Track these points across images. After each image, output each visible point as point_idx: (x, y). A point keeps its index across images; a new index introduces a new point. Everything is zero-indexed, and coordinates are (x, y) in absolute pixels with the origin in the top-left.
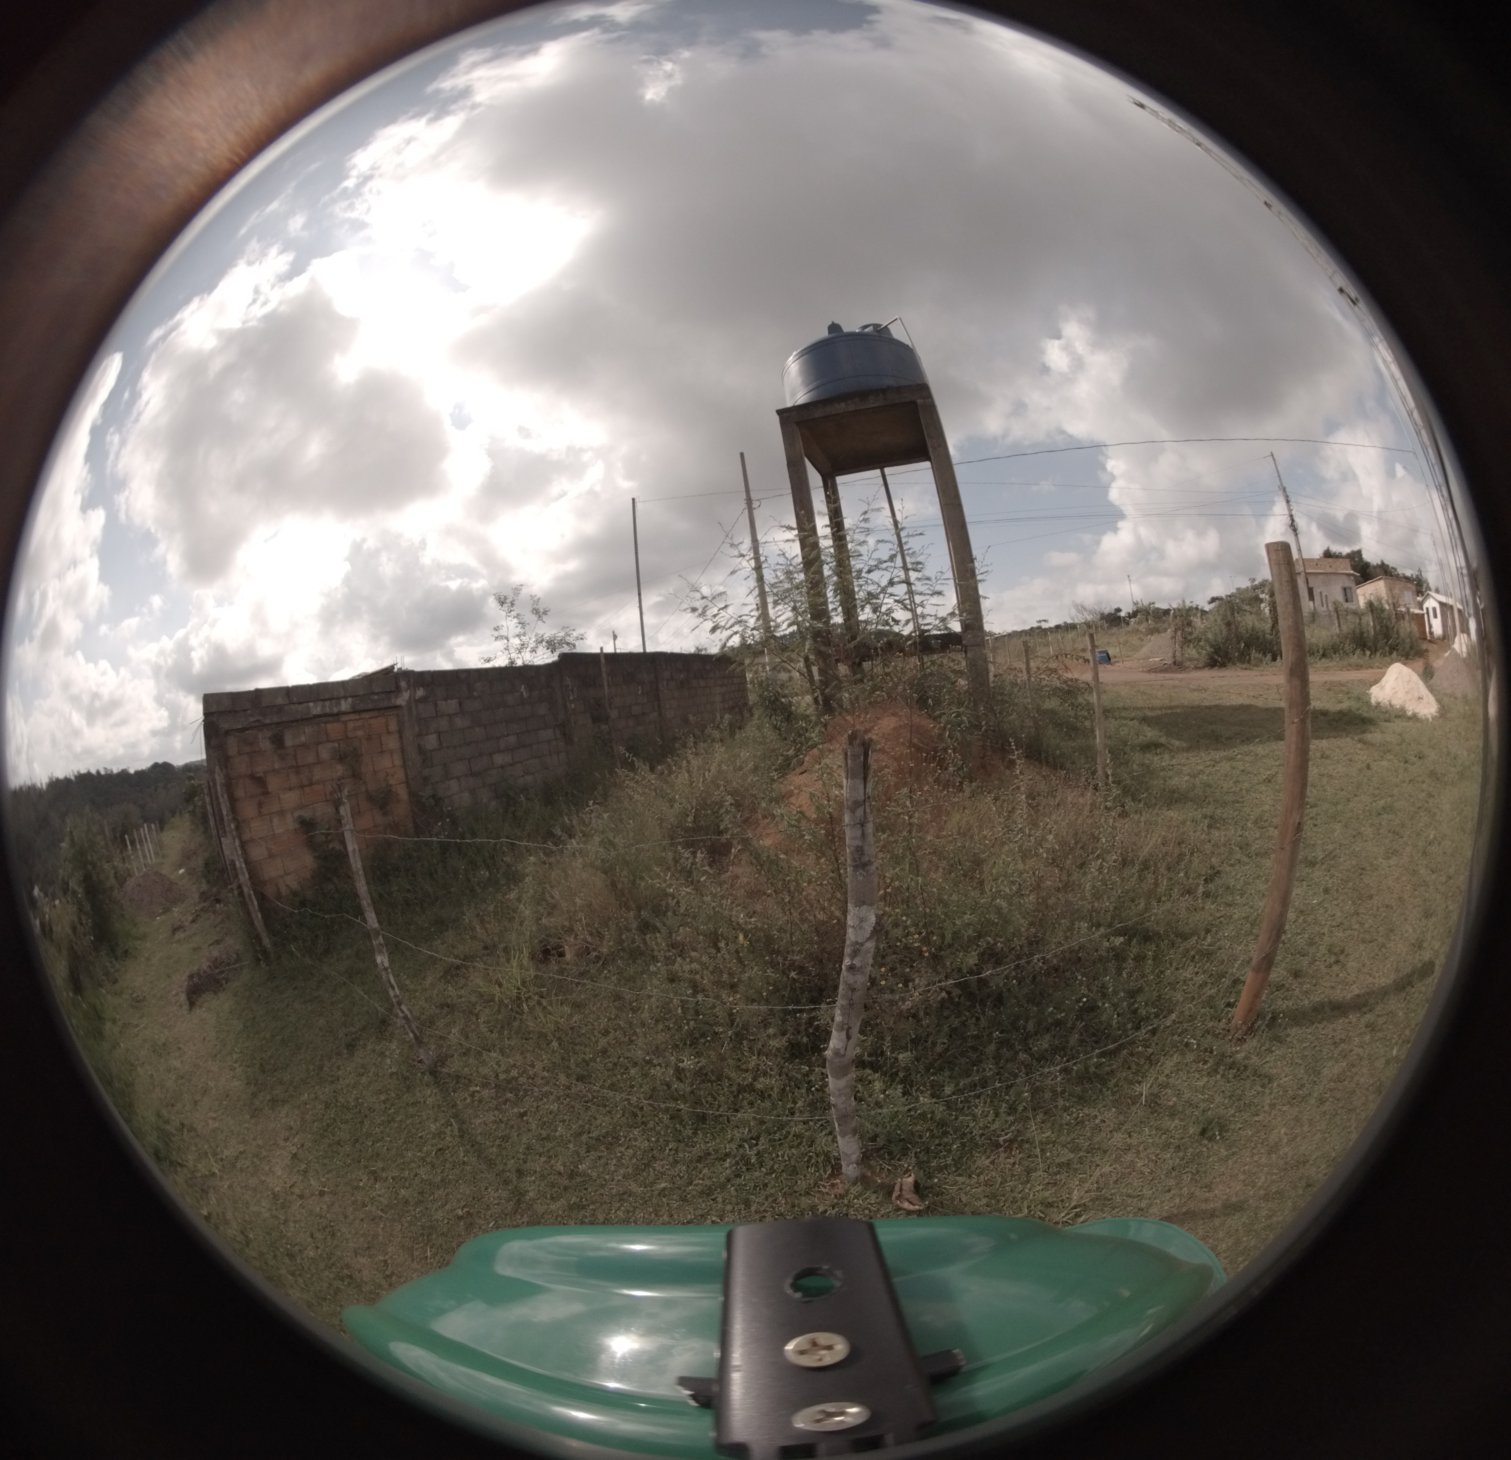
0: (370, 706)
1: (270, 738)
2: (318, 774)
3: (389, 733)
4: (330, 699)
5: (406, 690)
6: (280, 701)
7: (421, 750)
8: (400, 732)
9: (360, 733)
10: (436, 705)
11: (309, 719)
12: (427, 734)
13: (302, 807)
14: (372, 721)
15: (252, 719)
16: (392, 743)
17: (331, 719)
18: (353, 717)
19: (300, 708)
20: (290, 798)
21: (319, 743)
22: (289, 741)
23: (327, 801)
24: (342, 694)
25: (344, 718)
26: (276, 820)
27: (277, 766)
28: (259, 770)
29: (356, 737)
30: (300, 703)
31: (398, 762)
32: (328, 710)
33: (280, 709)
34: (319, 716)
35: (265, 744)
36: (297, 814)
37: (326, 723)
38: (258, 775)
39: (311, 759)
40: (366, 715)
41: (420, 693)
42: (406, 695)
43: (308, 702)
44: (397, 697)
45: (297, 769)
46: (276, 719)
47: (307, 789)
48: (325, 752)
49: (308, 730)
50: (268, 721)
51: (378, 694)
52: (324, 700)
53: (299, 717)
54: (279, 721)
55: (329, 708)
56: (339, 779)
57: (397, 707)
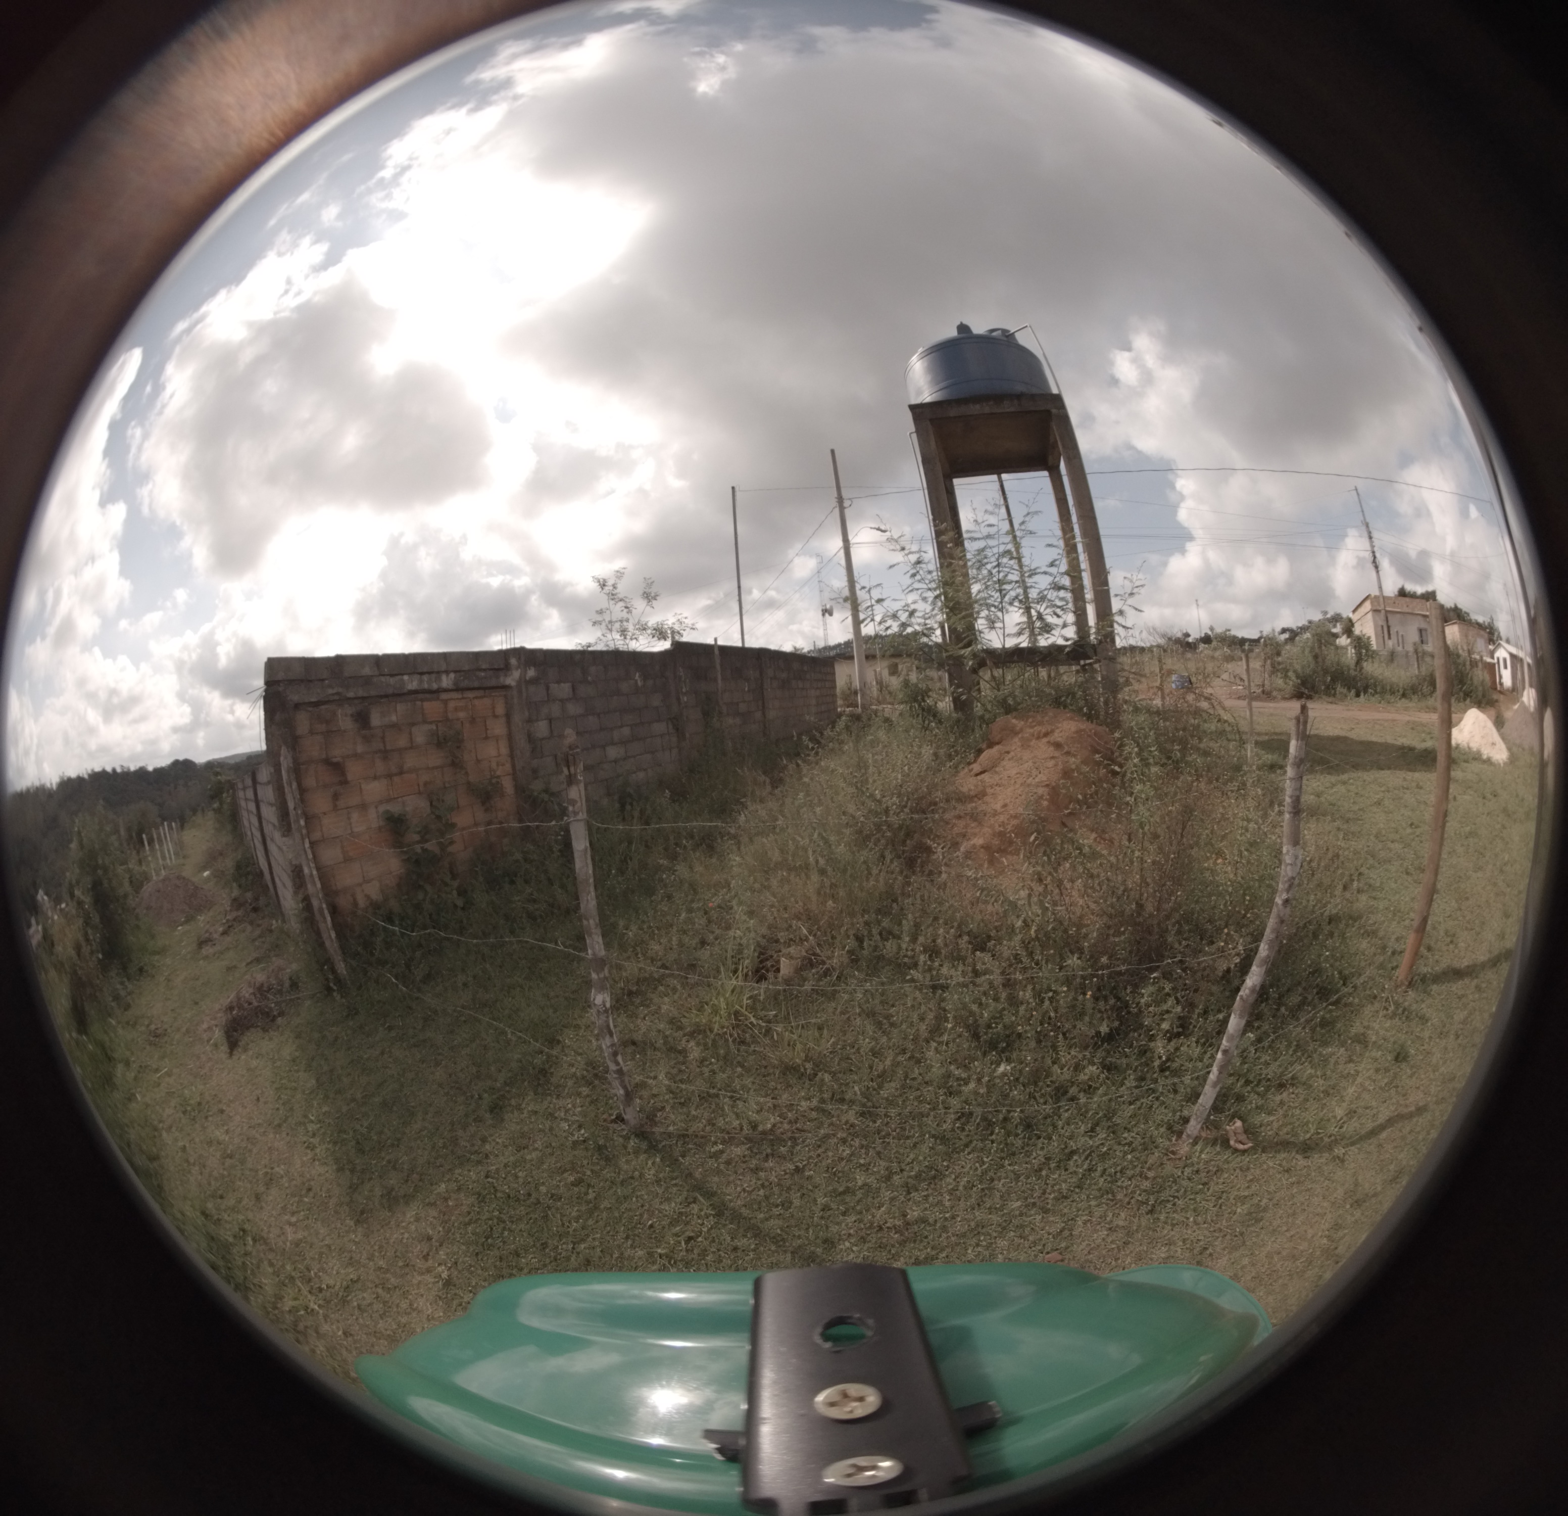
0: (476, 684)
1: (352, 715)
2: (411, 761)
3: (496, 716)
4: (429, 673)
5: (517, 669)
6: (367, 671)
7: (530, 738)
8: (508, 716)
9: (462, 715)
10: (548, 689)
11: (400, 695)
12: (537, 720)
13: (389, 800)
14: (476, 702)
15: (330, 691)
16: (498, 728)
17: (428, 696)
18: (455, 695)
19: (392, 681)
20: (375, 789)
21: (413, 724)
22: (376, 720)
23: (420, 793)
24: (444, 667)
25: (444, 696)
26: (355, 816)
27: (360, 749)
28: (337, 753)
29: (458, 719)
30: (392, 675)
31: (504, 750)
32: (426, 686)
33: (367, 681)
34: (416, 692)
35: (345, 720)
36: (382, 809)
37: (422, 700)
38: (335, 760)
39: (402, 742)
40: (470, 695)
41: (531, 673)
42: (516, 674)
43: (402, 675)
44: (506, 676)
45: (385, 754)
46: (361, 693)
47: (396, 779)
48: (420, 736)
49: (401, 708)
50: (351, 694)
51: (484, 670)
52: (422, 674)
53: (390, 691)
54: (365, 695)
55: (426, 683)
56: (437, 768)
57: (506, 687)
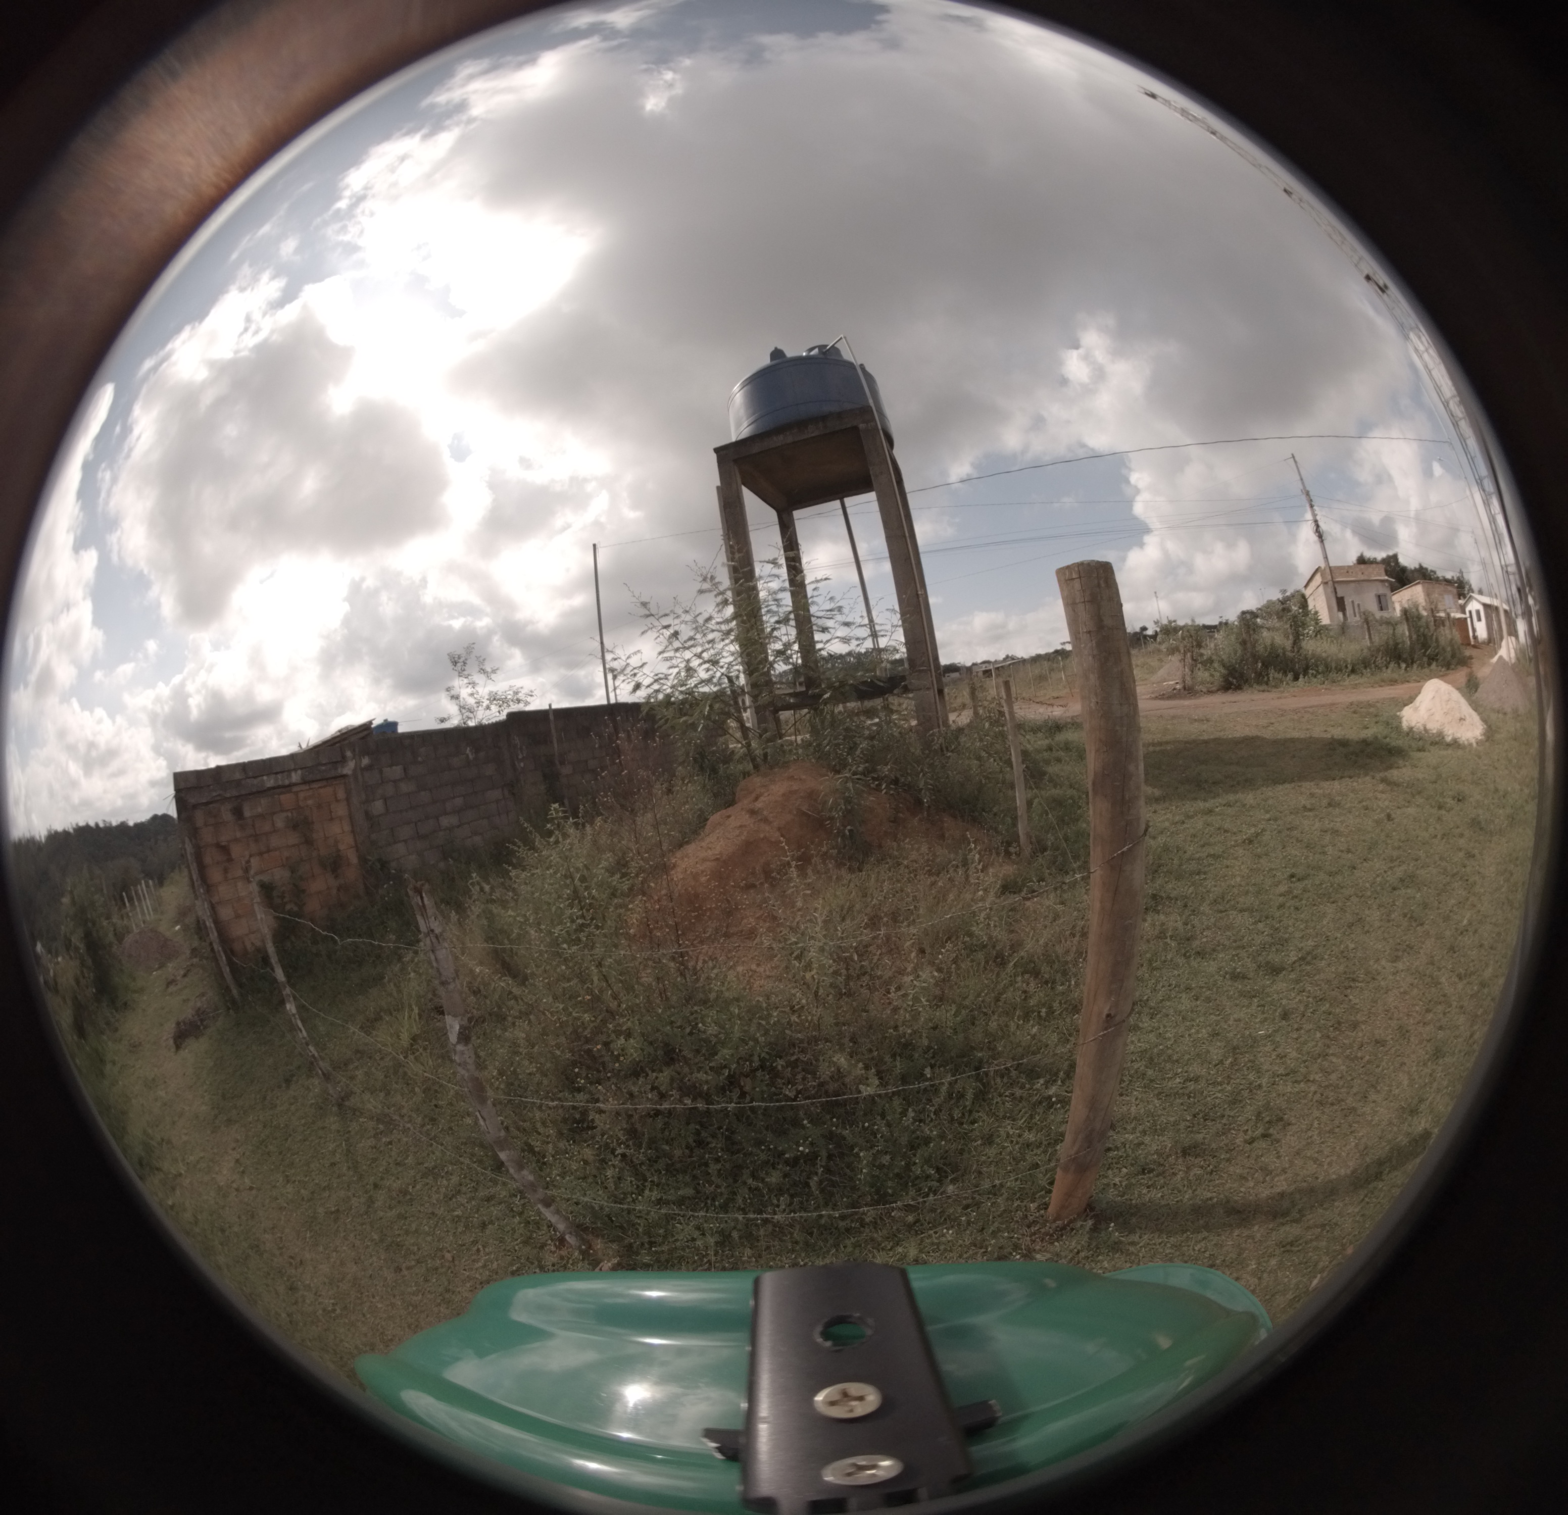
0: (319, 777)
1: (231, 810)
2: (275, 841)
3: (337, 801)
4: (282, 772)
6: (238, 776)
7: (368, 816)
8: (348, 799)
9: (310, 802)
10: (381, 772)
11: (263, 792)
12: (374, 800)
13: (263, 872)
14: (321, 791)
15: (214, 794)
16: (341, 810)
17: (282, 790)
18: (303, 787)
19: (255, 781)
21: (274, 813)
22: (247, 813)
23: (283, 865)
24: (293, 767)
25: (295, 789)
26: (240, 884)
27: (238, 834)
28: (224, 839)
29: (307, 806)
30: (255, 777)
31: (347, 828)
32: (280, 783)
33: (238, 783)
34: (274, 788)
35: (226, 815)
36: (258, 878)
37: (279, 794)
38: (223, 844)
39: (267, 827)
40: (315, 785)
41: (366, 761)
42: (351, 764)
43: (262, 776)
44: (343, 767)
45: (256, 838)
46: (235, 793)
47: (266, 856)
48: (280, 821)
49: (264, 801)
50: (228, 795)
51: (325, 765)
52: (277, 773)
53: (254, 790)
54: (237, 794)
55: (282, 780)
56: (293, 846)
57: (344, 776)
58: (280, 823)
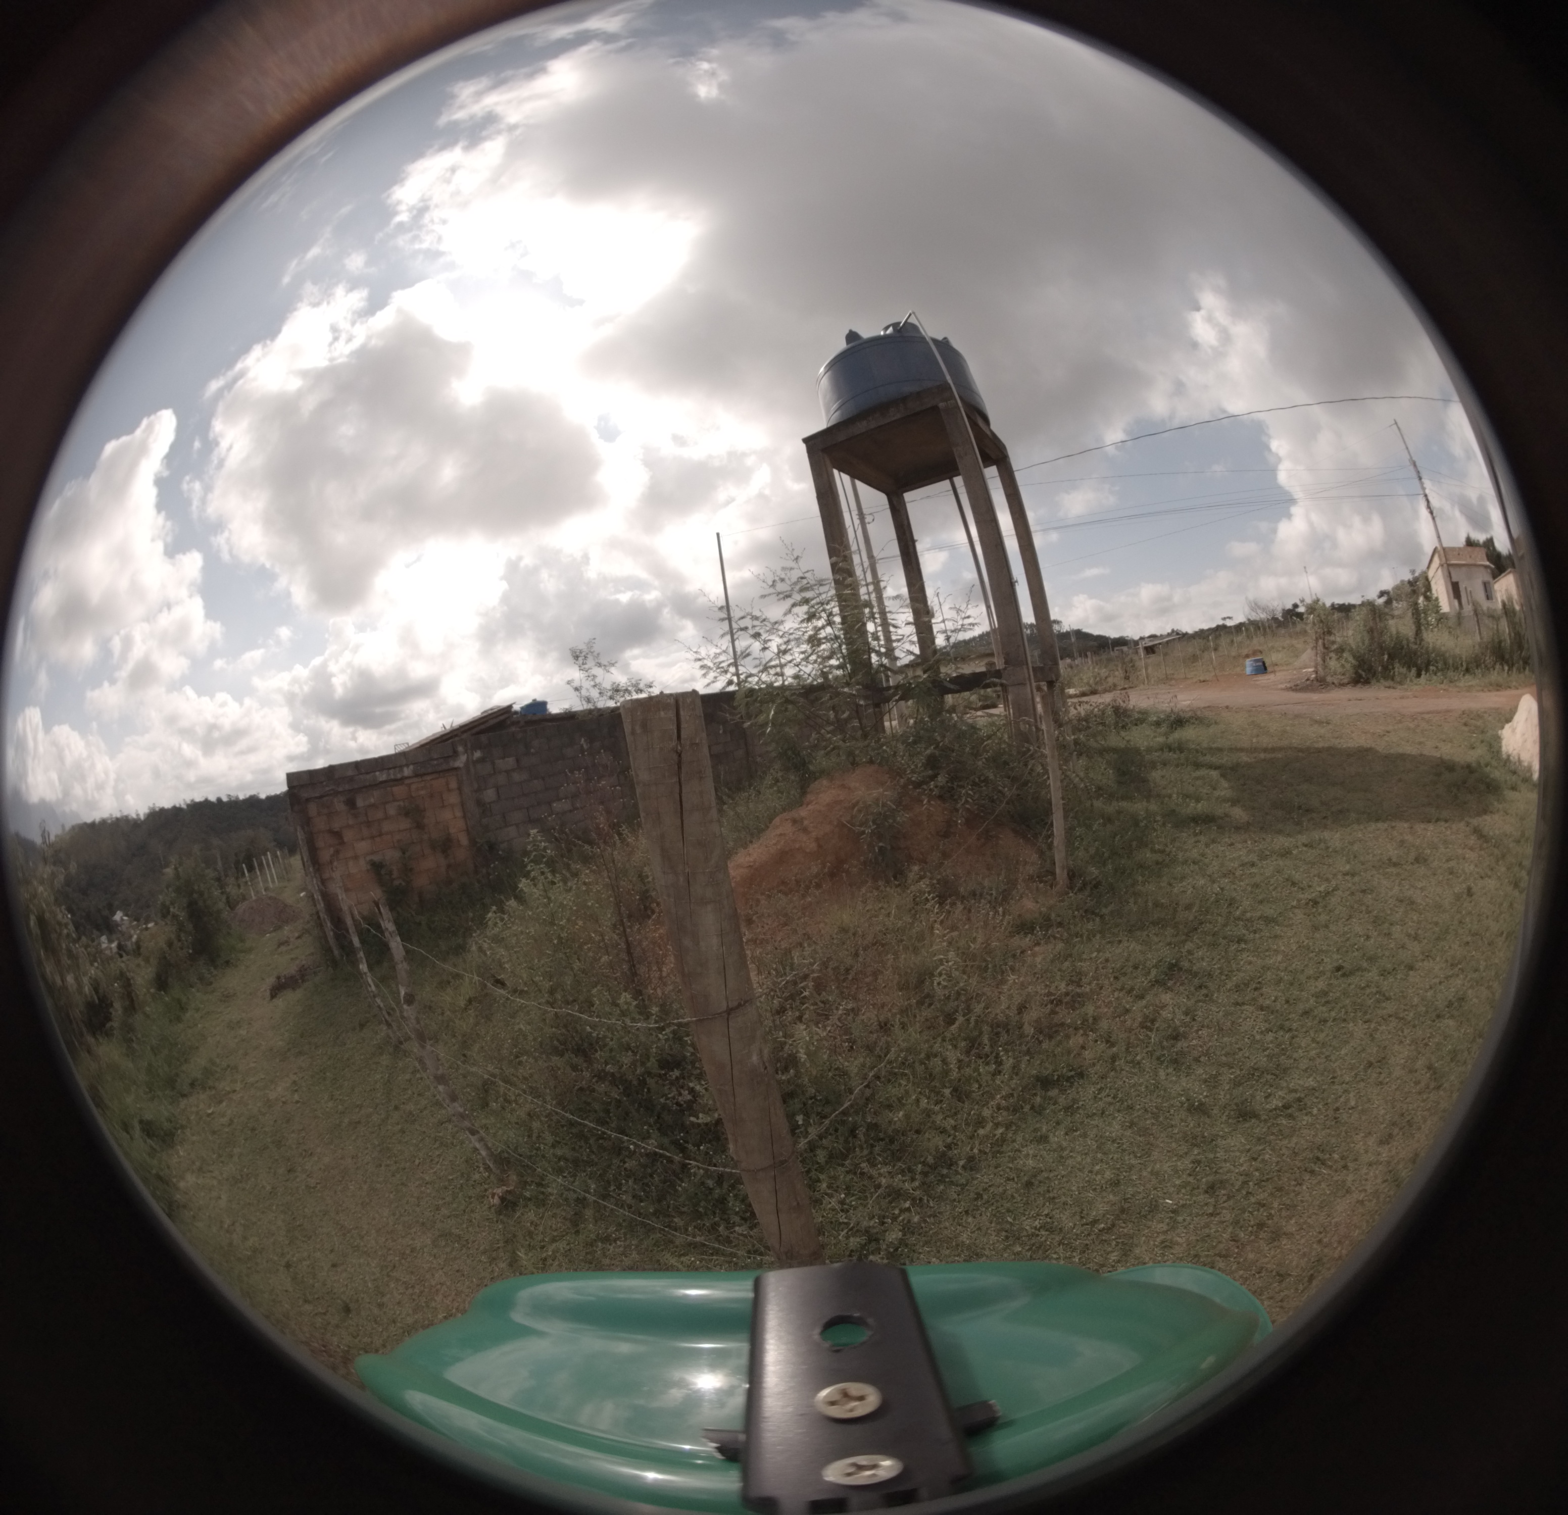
0: (430, 770)
1: (344, 802)
2: (387, 827)
3: (449, 790)
4: (394, 768)
5: (465, 754)
6: (350, 773)
7: (479, 803)
8: (460, 789)
9: (422, 792)
10: (493, 763)
11: (375, 785)
12: (486, 789)
13: (373, 853)
14: (433, 782)
15: (327, 789)
16: (453, 798)
17: (396, 783)
18: (416, 780)
19: (368, 777)
20: (363, 847)
21: (386, 803)
22: (360, 803)
23: (394, 847)
24: (404, 762)
25: (407, 782)
26: (351, 863)
27: (351, 822)
28: (336, 826)
29: (419, 796)
30: (367, 773)
31: (459, 814)
32: (392, 777)
33: (351, 779)
34: (386, 782)
35: (339, 805)
36: (368, 858)
37: (391, 787)
38: (335, 830)
39: (380, 815)
40: (428, 778)
41: (479, 754)
42: (463, 758)
43: (374, 771)
44: (455, 760)
45: (368, 824)
46: (348, 787)
47: (377, 839)
49: (376, 793)
50: (340, 789)
51: (437, 759)
52: (389, 769)
53: (368, 784)
54: (350, 788)
55: (394, 775)
56: (405, 830)
57: (456, 769)
58: (392, 810)
